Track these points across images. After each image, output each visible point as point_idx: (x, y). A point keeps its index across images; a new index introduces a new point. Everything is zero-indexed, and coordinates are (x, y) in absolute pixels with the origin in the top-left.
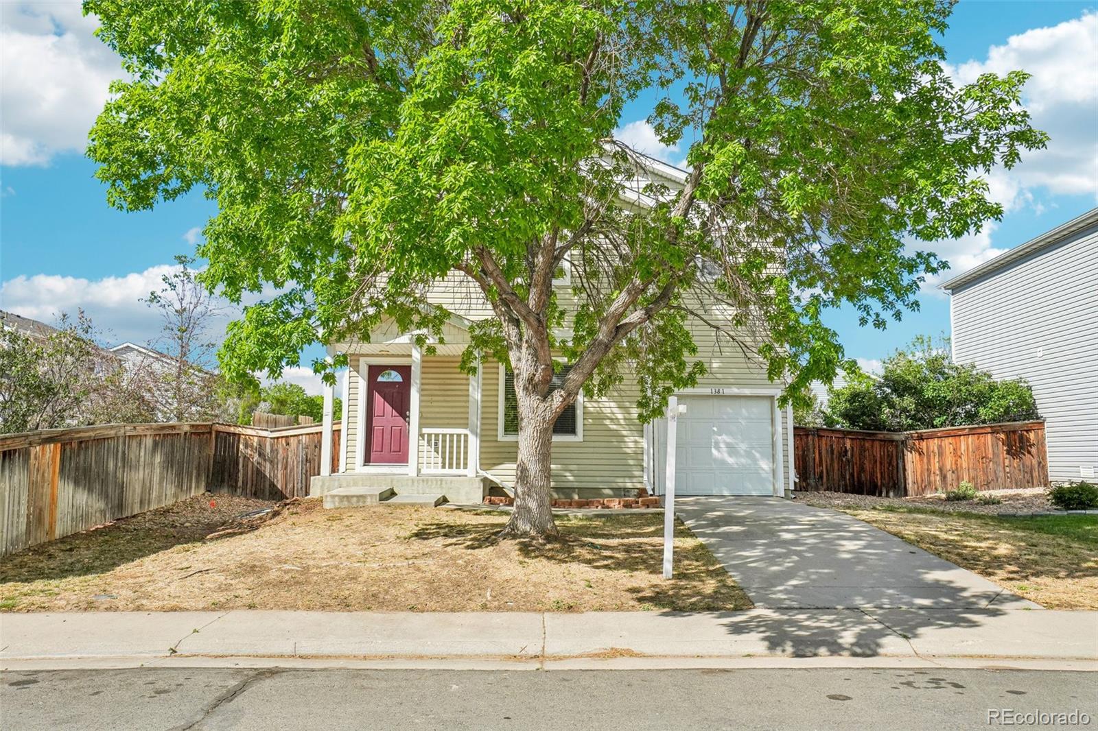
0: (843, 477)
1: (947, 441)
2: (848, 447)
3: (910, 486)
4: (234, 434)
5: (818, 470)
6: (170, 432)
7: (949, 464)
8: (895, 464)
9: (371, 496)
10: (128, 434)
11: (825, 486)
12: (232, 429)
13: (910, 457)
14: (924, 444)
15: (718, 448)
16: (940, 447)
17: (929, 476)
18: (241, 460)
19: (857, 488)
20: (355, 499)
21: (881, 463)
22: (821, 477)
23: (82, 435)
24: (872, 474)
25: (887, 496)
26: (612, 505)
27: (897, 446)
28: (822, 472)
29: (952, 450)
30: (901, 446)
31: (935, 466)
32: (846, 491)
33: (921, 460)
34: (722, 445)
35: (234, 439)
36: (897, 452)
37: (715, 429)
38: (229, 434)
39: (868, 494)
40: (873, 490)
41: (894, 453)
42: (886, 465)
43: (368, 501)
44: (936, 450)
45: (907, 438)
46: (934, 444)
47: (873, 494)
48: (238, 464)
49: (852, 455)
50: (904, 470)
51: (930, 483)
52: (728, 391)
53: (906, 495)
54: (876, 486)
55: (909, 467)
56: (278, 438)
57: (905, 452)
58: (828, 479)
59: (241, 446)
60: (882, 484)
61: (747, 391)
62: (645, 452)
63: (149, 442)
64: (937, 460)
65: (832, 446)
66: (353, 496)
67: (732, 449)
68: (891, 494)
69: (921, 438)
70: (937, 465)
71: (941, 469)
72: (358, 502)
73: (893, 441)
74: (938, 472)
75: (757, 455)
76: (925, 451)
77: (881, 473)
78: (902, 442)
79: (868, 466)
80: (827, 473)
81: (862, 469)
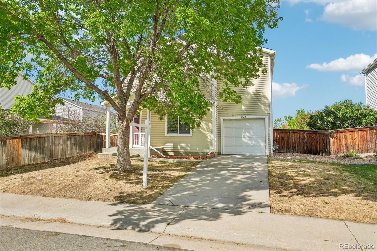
0: (304, 148)
1: (348, 134)
2: (306, 136)
3: (332, 151)
4: (101, 135)
5: (294, 145)
6: (74, 135)
7: (349, 142)
8: (325, 143)
9: (110, 154)
10: (53, 136)
11: (297, 151)
12: (101, 134)
13: (332, 140)
14: (338, 135)
15: (245, 138)
16: (345, 136)
17: (340, 147)
18: (103, 143)
19: (309, 152)
20: (106, 155)
21: (319, 143)
22: (295, 148)
23: (31, 136)
24: (316, 146)
25: (322, 155)
26: (191, 158)
27: (326, 136)
28: (295, 146)
29: (351, 137)
30: (328, 136)
31: (343, 143)
32: (305, 153)
33: (337, 141)
34: (246, 137)
35: (101, 137)
36: (326, 138)
37: (243, 131)
38: (100, 135)
39: (314, 154)
40: (316, 153)
41: (325, 138)
42: (322, 143)
43: (110, 156)
44: (344, 137)
45: (331, 133)
46: (343, 135)
47: (316, 154)
48: (102, 144)
49: (308, 140)
50: (330, 145)
51: (340, 150)
52: (248, 117)
53: (330, 154)
54: (317, 151)
55: (332, 144)
56: (112, 136)
57: (330, 137)
58: (298, 149)
59: (103, 139)
60: (320, 151)
61: (255, 117)
62: (213, 140)
63: (64, 138)
64: (344, 141)
65: (299, 136)
66: (105, 154)
67: (250, 138)
68: (324, 154)
69: (337, 132)
70: (344, 143)
71: (346, 145)
72: (107, 156)
73: (325, 134)
74: (344, 146)
75: (259, 141)
76: (339, 138)
77: (320, 146)
78: (329, 134)
79: (314, 144)
80: (297, 146)
81: (312, 145)
